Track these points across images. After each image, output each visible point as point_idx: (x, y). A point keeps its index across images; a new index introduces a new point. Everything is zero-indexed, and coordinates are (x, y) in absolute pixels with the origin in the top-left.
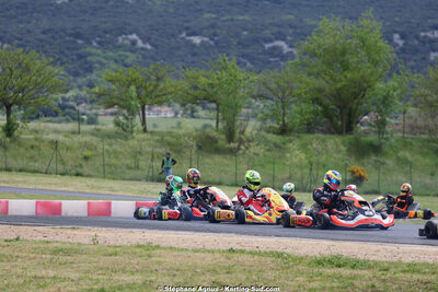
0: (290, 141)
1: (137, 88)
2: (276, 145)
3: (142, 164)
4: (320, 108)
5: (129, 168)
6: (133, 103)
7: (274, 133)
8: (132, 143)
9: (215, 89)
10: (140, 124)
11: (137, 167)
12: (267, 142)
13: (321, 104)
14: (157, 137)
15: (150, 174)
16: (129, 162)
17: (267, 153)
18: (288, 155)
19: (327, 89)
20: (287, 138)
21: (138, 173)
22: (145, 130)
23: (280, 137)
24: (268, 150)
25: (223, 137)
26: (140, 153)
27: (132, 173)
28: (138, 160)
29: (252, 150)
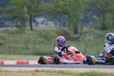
2: (100, 36)
3: (30, 46)
5: (23, 49)
7: (99, 29)
8: (25, 36)
9: (67, 7)
11: (27, 48)
12: (95, 34)
14: (38, 33)
15: (34, 52)
16: (23, 46)
17: (96, 40)
20: (106, 32)
21: (27, 51)
23: (102, 31)
24: (96, 38)
26: (29, 41)
27: (24, 51)
28: (28, 45)
29: (86, 38)
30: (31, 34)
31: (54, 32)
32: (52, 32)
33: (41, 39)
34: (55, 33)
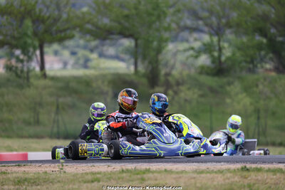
0: (229, 84)
1: (33, 22)
2: (212, 90)
3: (43, 117)
4: (265, 41)
5: (29, 124)
6: (29, 41)
7: (208, 74)
8: (30, 92)
10: (38, 69)
11: (38, 122)
12: (200, 85)
13: (265, 36)
14: (60, 84)
15: (55, 130)
16: (27, 115)
17: (202, 100)
18: (228, 101)
19: (273, 16)
20: (225, 80)
21: (38, 129)
22: (45, 76)
23: (216, 79)
24: (202, 96)
25: (144, 81)
26: (40, 104)
27: (32, 130)
28: (38, 113)
29: (182, 95)
30: (45, 88)
31: (103, 82)
32: (100, 83)
33: (69, 100)
34: (106, 83)
